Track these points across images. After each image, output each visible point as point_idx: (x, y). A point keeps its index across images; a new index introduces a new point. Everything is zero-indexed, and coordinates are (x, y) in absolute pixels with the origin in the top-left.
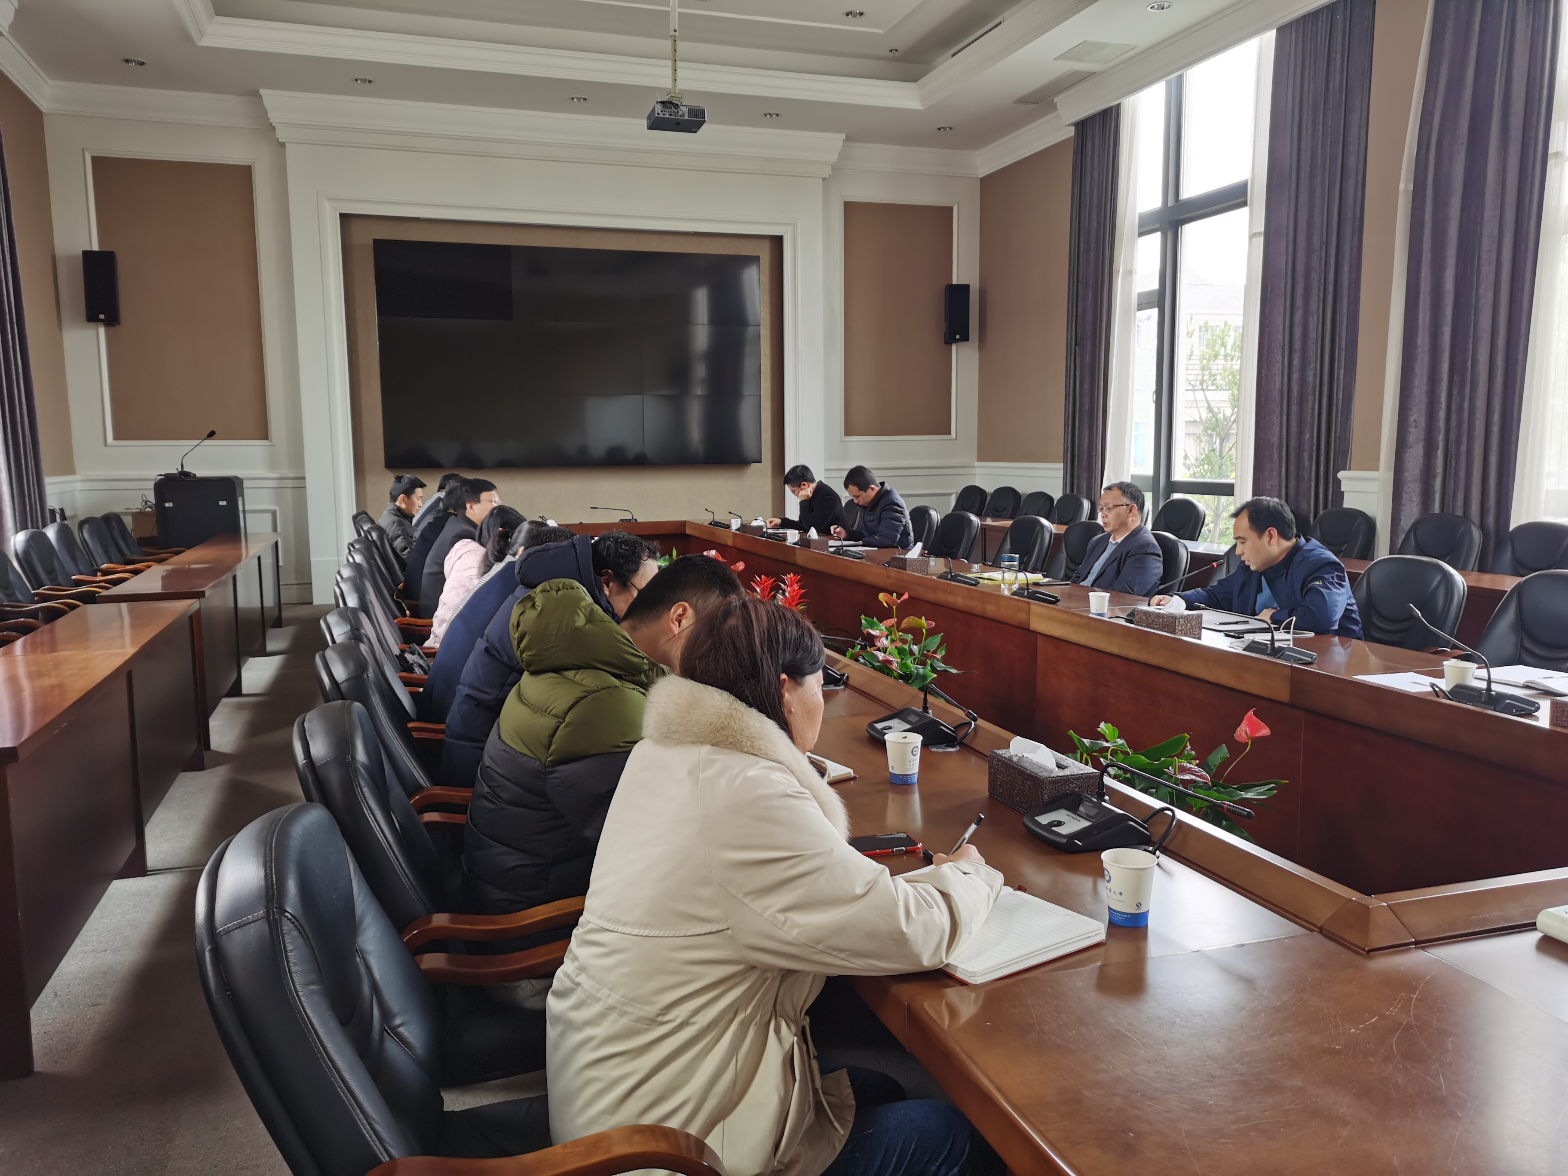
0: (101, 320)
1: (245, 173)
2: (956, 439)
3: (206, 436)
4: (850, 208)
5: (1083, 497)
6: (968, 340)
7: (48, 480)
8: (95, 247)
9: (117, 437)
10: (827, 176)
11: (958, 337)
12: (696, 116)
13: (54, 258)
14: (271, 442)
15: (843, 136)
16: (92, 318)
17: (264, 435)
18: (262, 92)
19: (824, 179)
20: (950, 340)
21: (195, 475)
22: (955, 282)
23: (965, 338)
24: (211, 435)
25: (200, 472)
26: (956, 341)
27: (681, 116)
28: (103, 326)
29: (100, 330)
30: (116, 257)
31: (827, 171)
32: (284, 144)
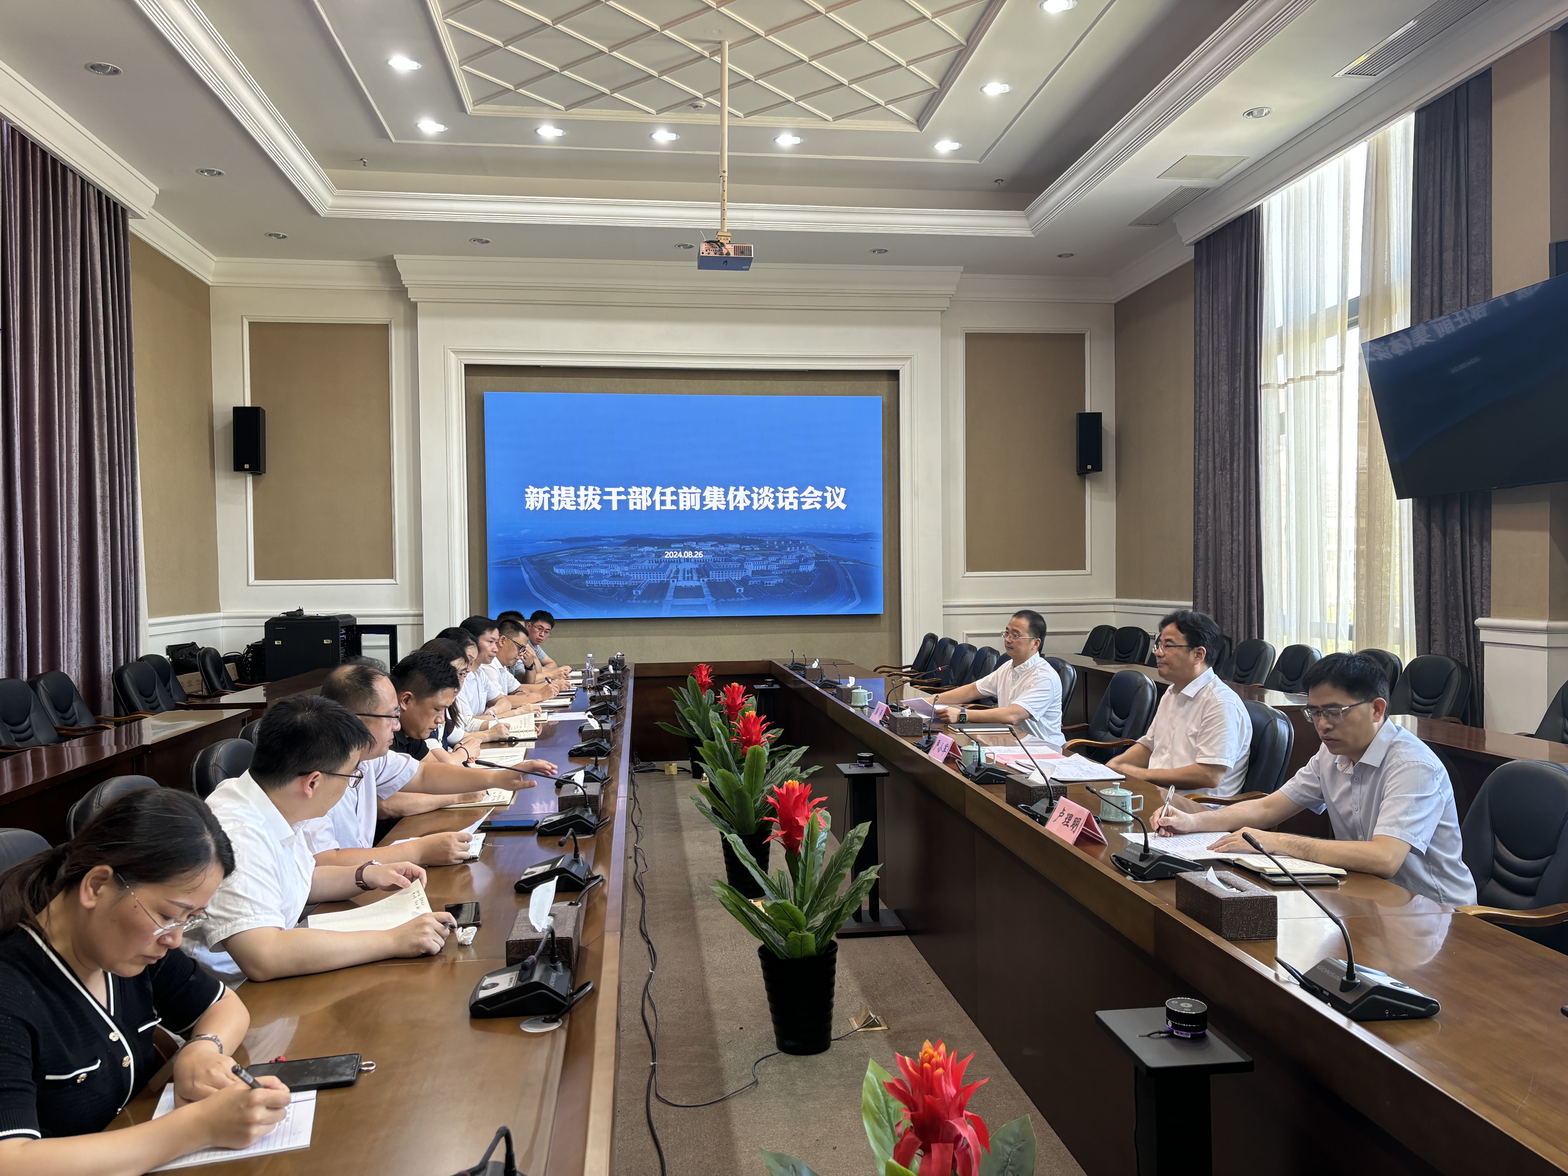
0: (247, 470)
1: (383, 330)
2: (1091, 575)
4: (972, 339)
6: (1101, 471)
8: (248, 404)
9: (257, 577)
10: (946, 309)
11: (1089, 467)
12: (742, 253)
13: (211, 416)
14: (395, 581)
15: (961, 268)
16: (238, 467)
17: (391, 575)
18: (396, 257)
19: (942, 312)
20: (1082, 472)
22: (1088, 410)
23: (1097, 468)
26: (1088, 471)
27: (726, 254)
28: (251, 475)
29: (248, 478)
30: (264, 411)
31: (945, 304)
32: (416, 303)
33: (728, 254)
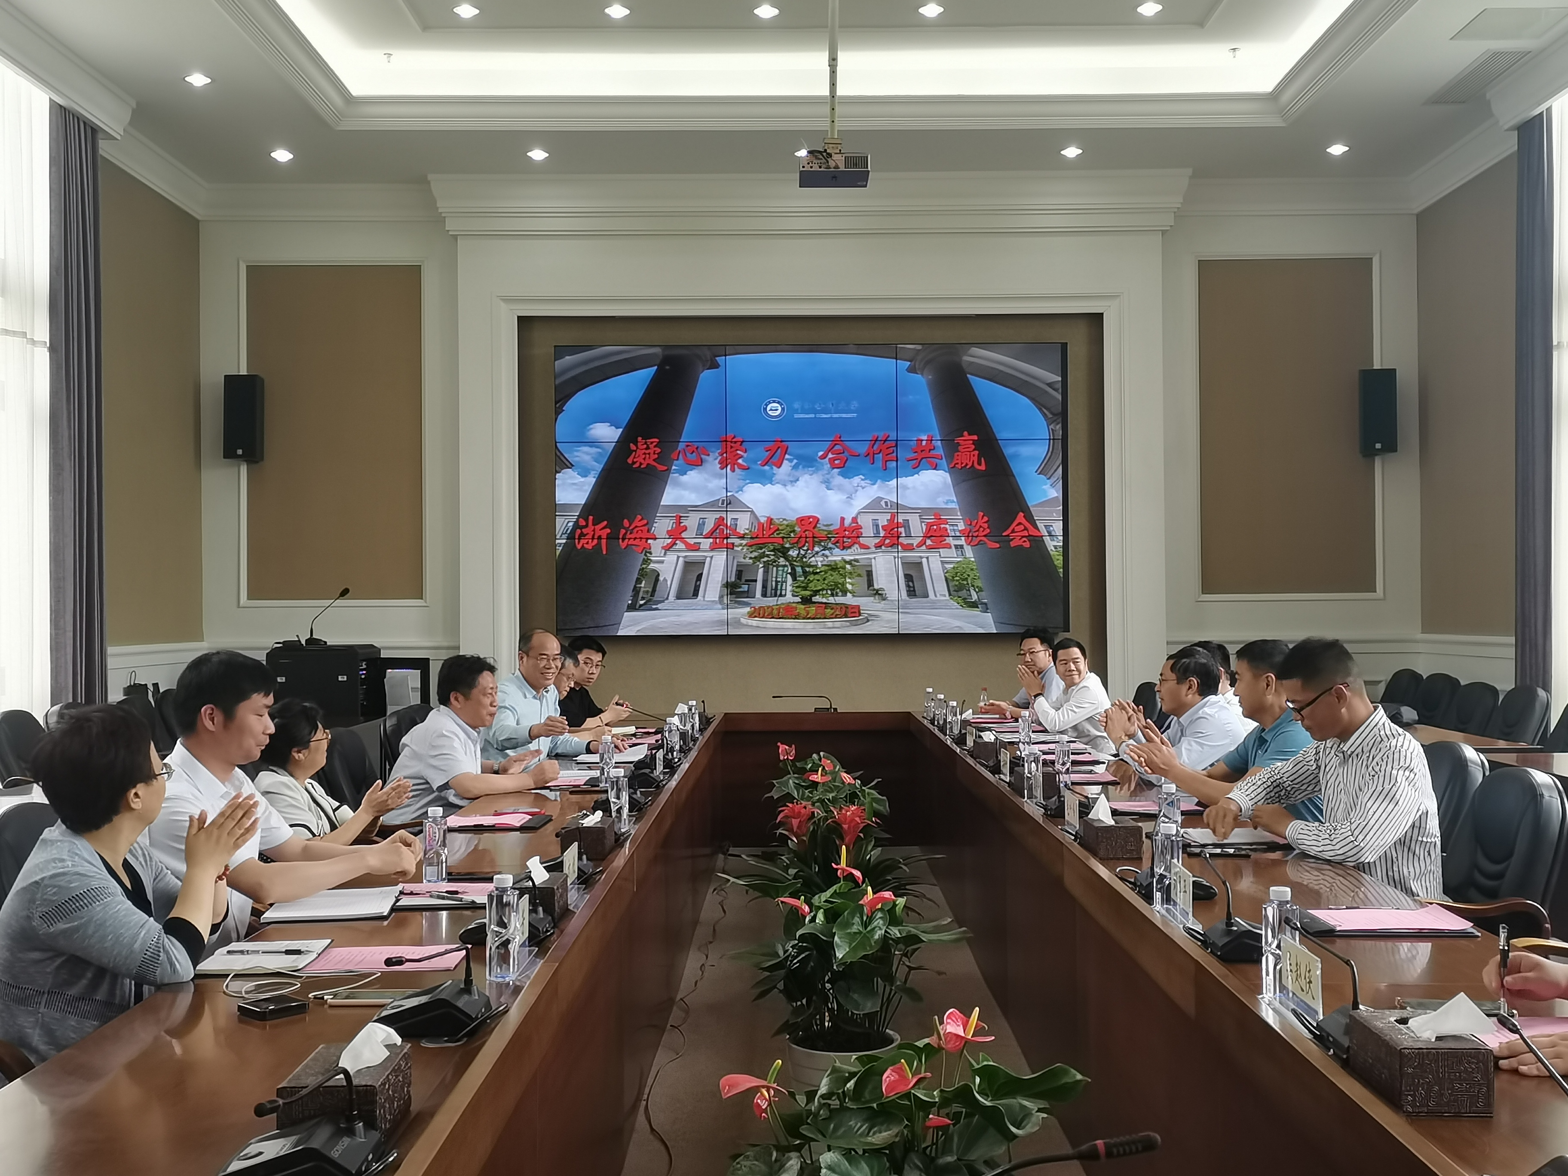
0: (239, 456)
1: (413, 273)
2: (1384, 599)
3: (338, 595)
4: (1206, 268)
5: (1539, 687)
6: (1396, 451)
8: (244, 372)
9: (251, 597)
10: (1168, 228)
11: (1378, 446)
12: (855, 165)
13: (198, 387)
14: (426, 602)
15: (1189, 171)
16: (229, 453)
17: (418, 593)
18: (430, 177)
19: (1164, 232)
20: (1368, 453)
21: (326, 642)
22: (1377, 366)
23: (1391, 447)
24: (344, 593)
25: (333, 639)
26: (1379, 453)
28: (245, 463)
29: (242, 468)
30: (262, 381)
31: (1168, 220)
32: (455, 237)
33: (837, 167)
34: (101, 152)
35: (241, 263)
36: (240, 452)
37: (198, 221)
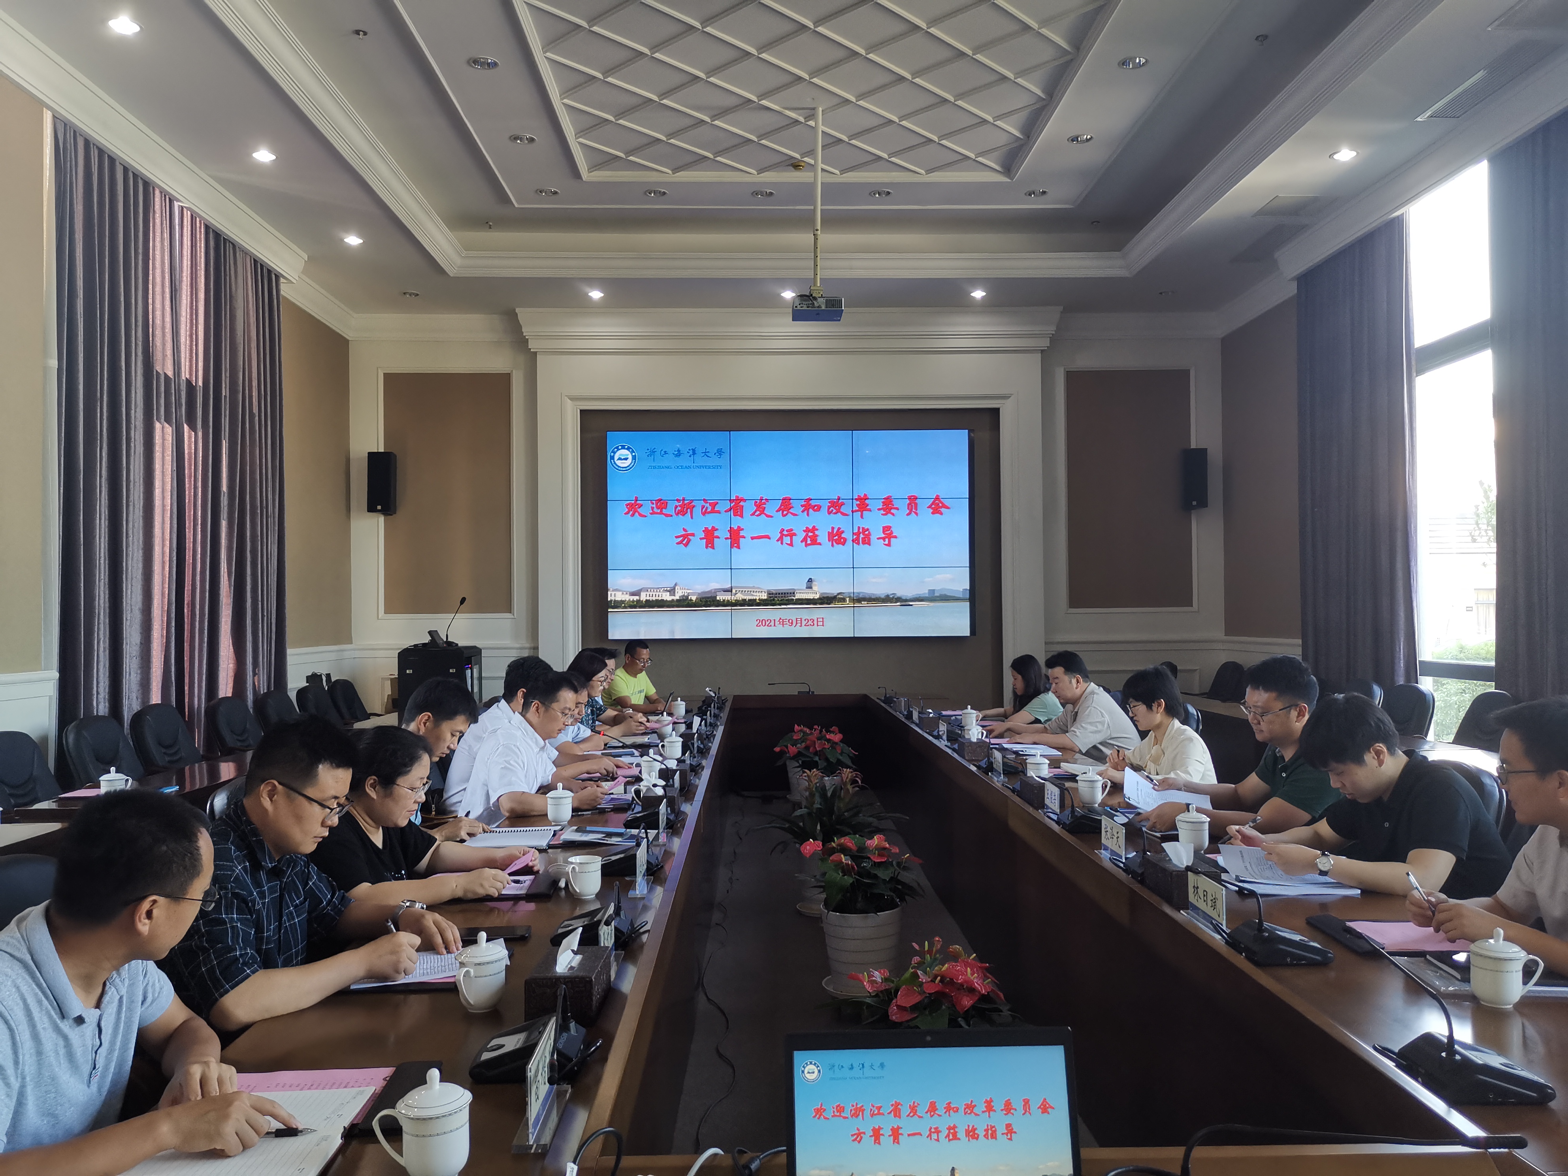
0: (379, 510)
1: (505, 379)
7: (289, 651)
8: (382, 450)
9: (386, 612)
11: (1194, 503)
12: (833, 306)
13: (348, 460)
15: (1061, 308)
16: (371, 509)
17: (509, 609)
18: (517, 310)
19: (1042, 351)
21: (457, 645)
22: (1193, 446)
23: (1203, 505)
26: (1194, 508)
27: (818, 307)
28: (383, 515)
29: (380, 519)
30: (395, 456)
31: (1045, 343)
32: (535, 353)
33: (820, 307)
34: (282, 293)
35: (379, 371)
36: (379, 507)
37: (348, 341)
